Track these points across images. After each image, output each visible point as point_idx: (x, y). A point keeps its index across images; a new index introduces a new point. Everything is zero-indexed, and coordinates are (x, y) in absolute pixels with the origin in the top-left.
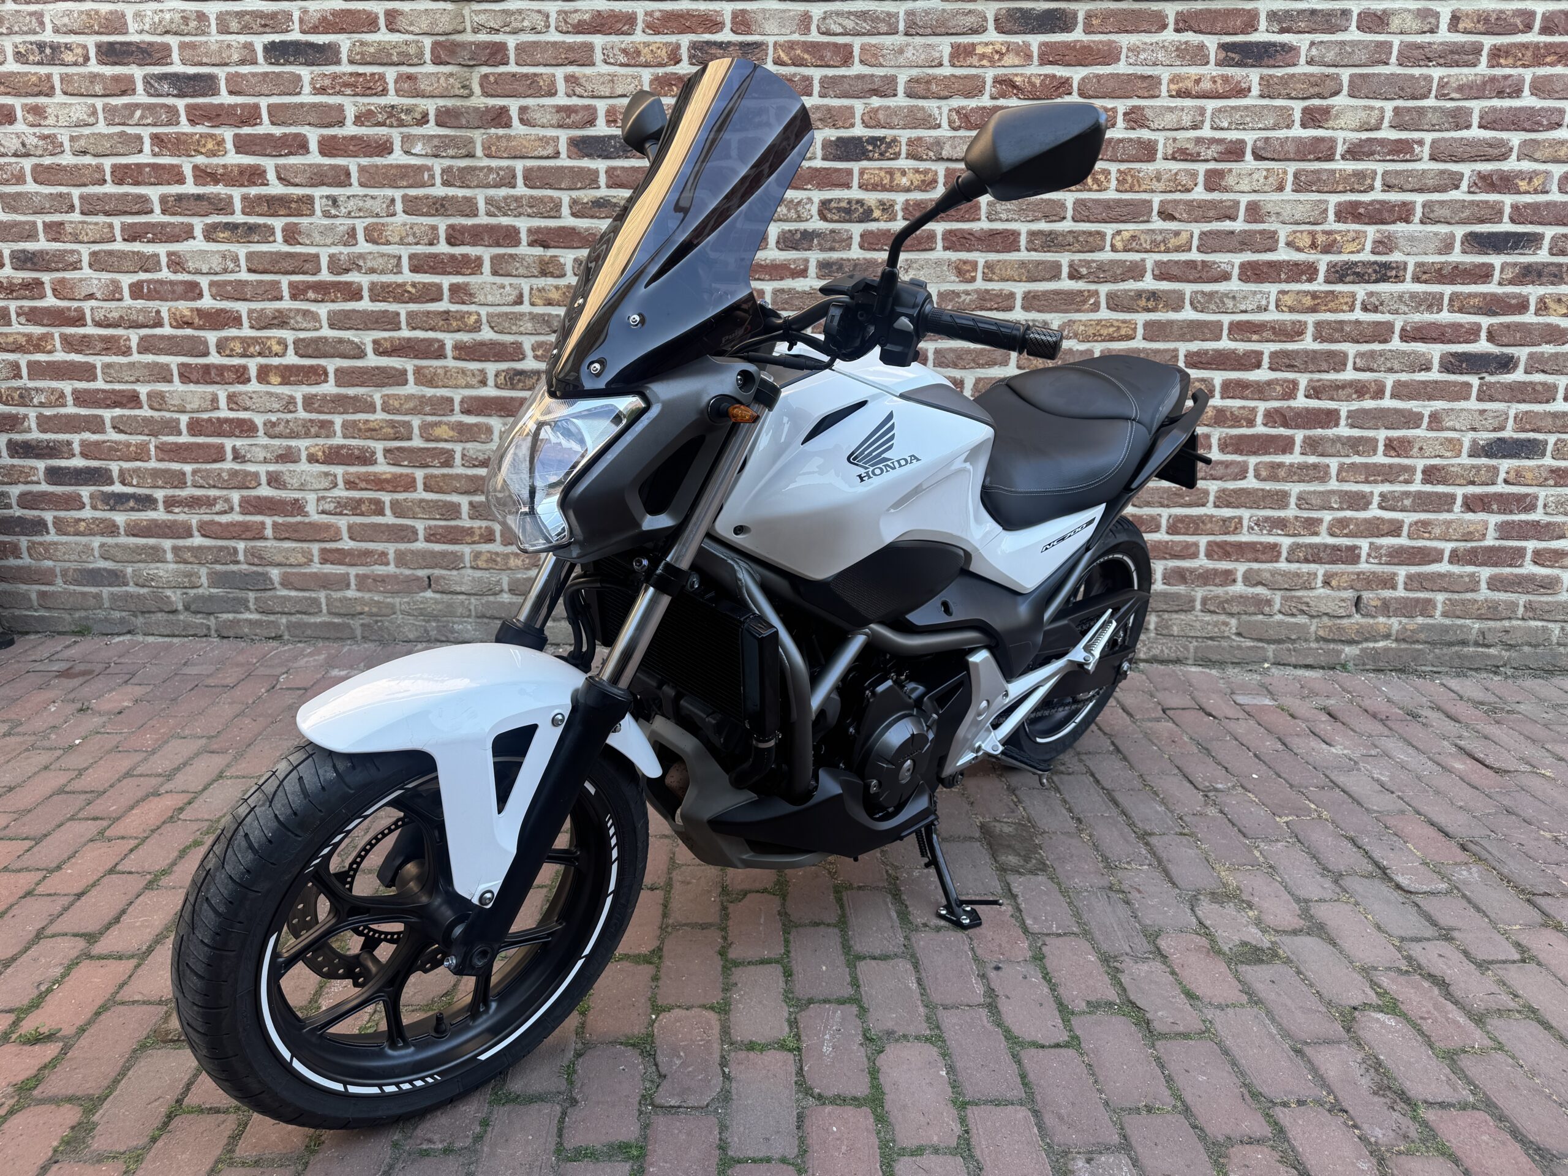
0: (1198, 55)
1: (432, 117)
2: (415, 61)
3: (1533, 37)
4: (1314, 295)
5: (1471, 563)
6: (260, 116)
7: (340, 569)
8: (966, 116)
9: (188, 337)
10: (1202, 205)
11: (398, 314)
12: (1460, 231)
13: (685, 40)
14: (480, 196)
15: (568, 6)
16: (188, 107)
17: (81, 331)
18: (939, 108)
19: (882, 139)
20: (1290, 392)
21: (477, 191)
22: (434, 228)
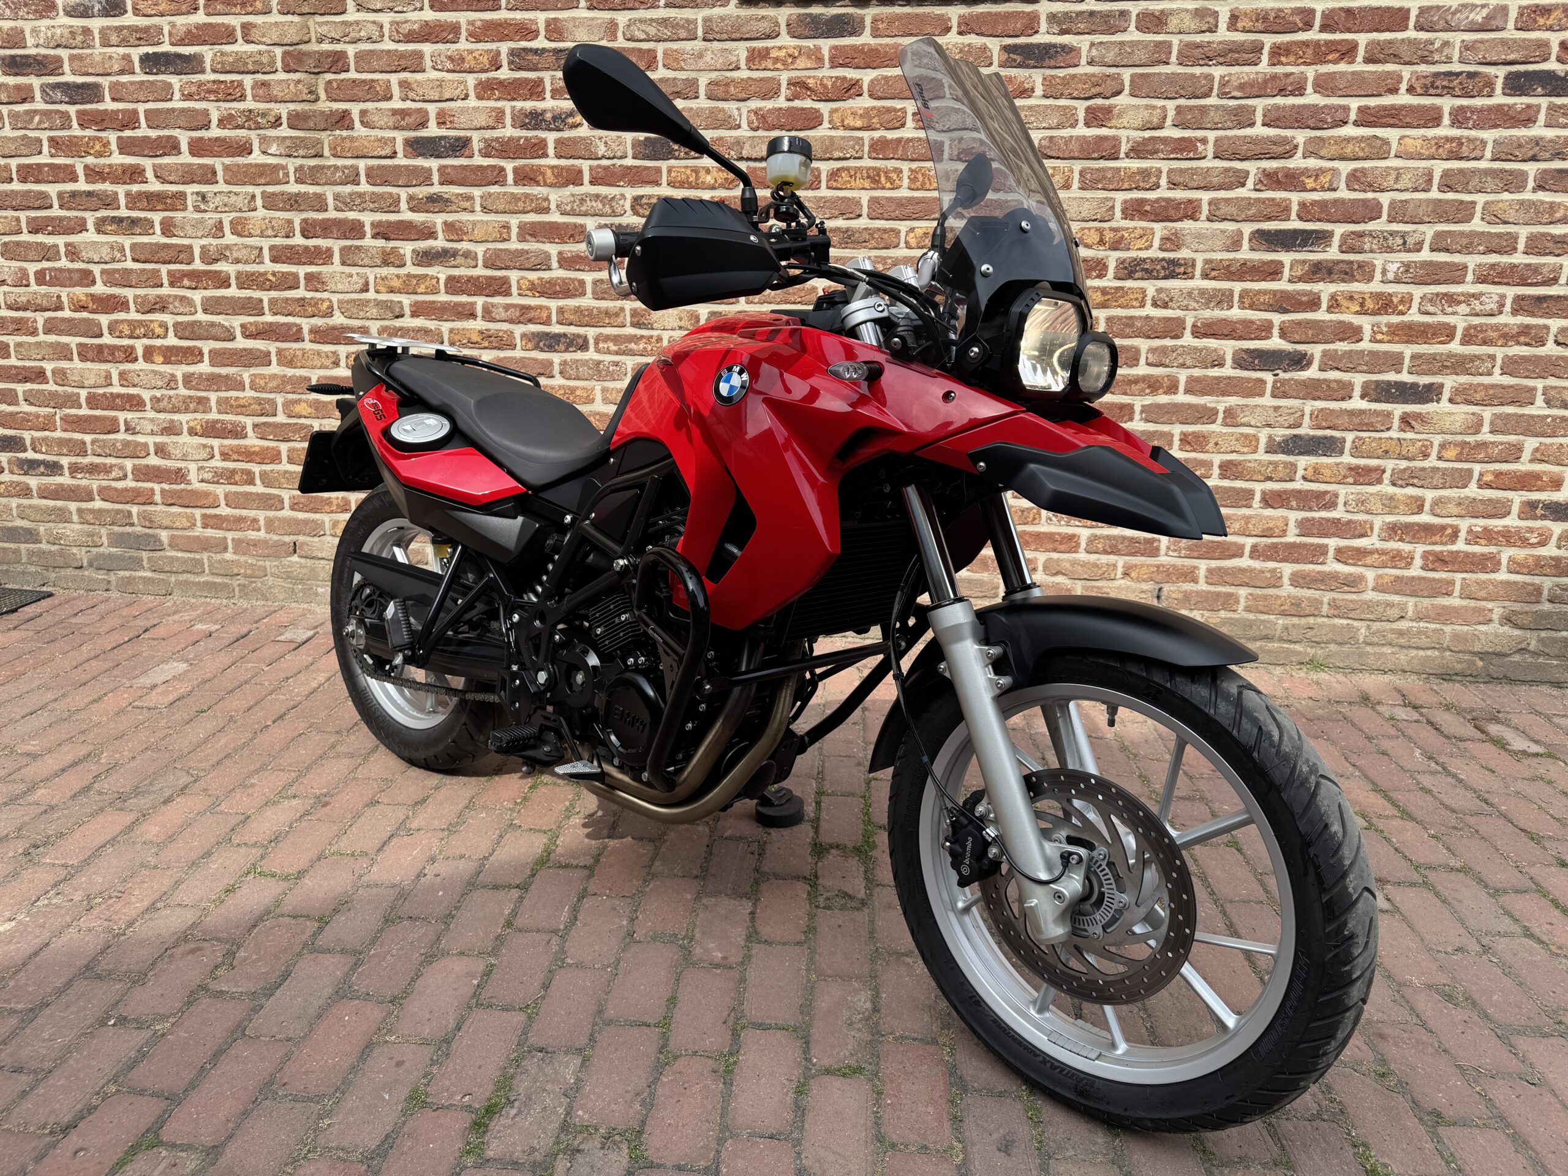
0: (981, 57)
1: (284, 120)
2: (268, 69)
3: (1313, 35)
4: (1104, 291)
5: (1272, 558)
6: (138, 121)
7: (219, 534)
8: (763, 116)
9: (84, 320)
11: (261, 301)
12: (1248, 229)
13: (504, 47)
15: (399, 17)
16: (78, 112)
18: (739, 109)
21: (326, 188)
22: (290, 222)
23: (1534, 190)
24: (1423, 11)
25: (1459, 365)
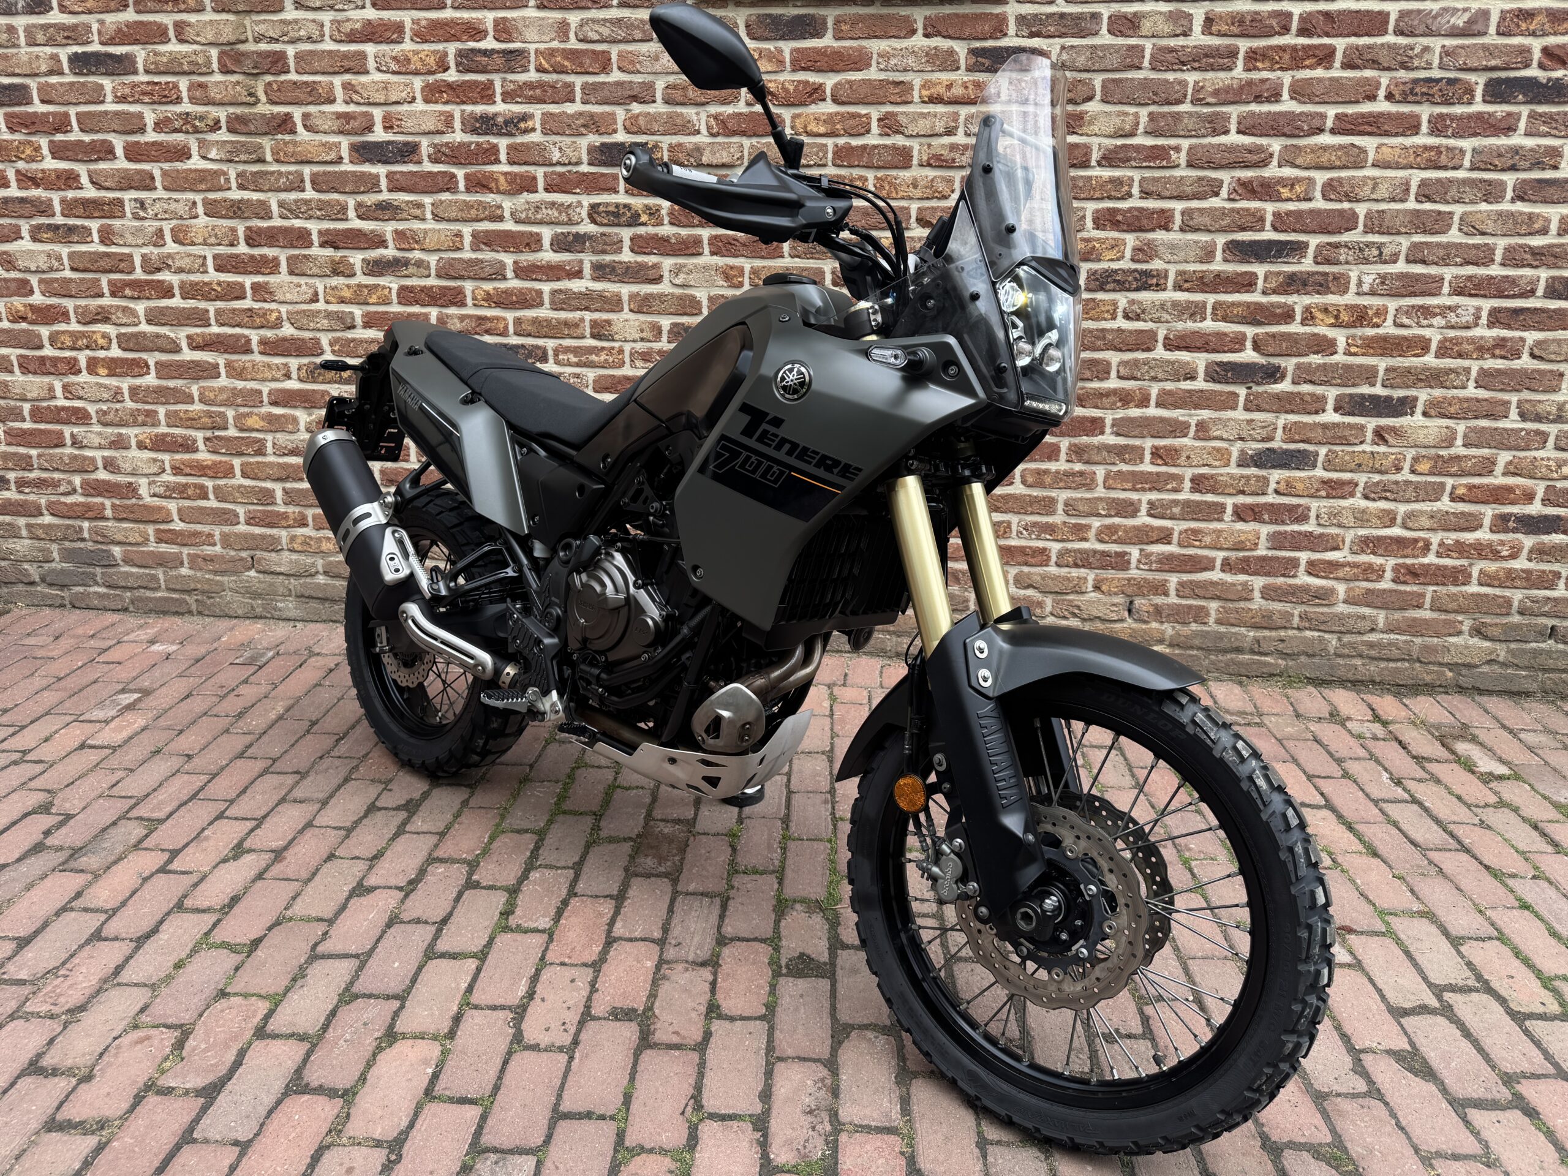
0: (948, 62)
1: (223, 124)
2: (205, 70)
3: (1290, 39)
5: (1244, 571)
6: (70, 124)
7: (173, 549)
8: (723, 122)
9: (24, 331)
11: (207, 311)
12: (1221, 240)
13: (452, 48)
14: (274, 200)
15: (340, 16)
16: (6, 115)
18: (697, 114)
21: (270, 194)
22: (233, 230)
23: (1513, 201)
24: (1403, 14)
25: (1436, 378)
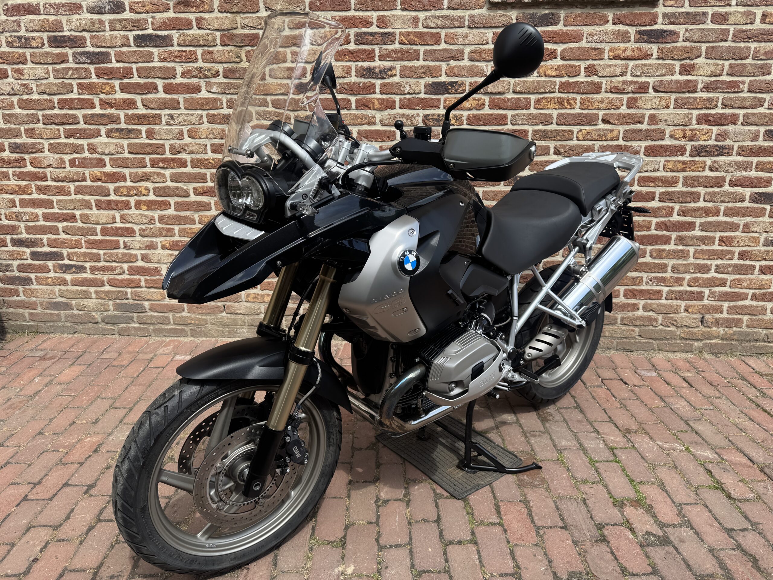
0: (624, 37)
1: (221, 73)
2: (212, 44)
4: (684, 163)
5: (763, 300)
6: (132, 73)
9: (99, 186)
10: (624, 116)
11: (206, 174)
12: (763, 129)
13: (352, 32)
16: (95, 68)
17: (46, 183)
18: (486, 66)
19: (456, 83)
20: (670, 213)
22: (223, 130)
